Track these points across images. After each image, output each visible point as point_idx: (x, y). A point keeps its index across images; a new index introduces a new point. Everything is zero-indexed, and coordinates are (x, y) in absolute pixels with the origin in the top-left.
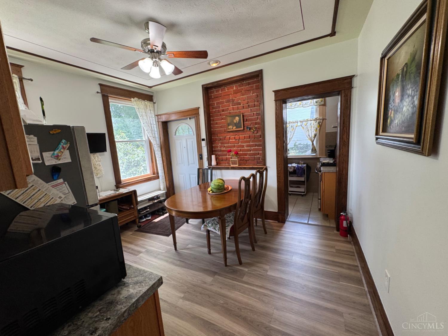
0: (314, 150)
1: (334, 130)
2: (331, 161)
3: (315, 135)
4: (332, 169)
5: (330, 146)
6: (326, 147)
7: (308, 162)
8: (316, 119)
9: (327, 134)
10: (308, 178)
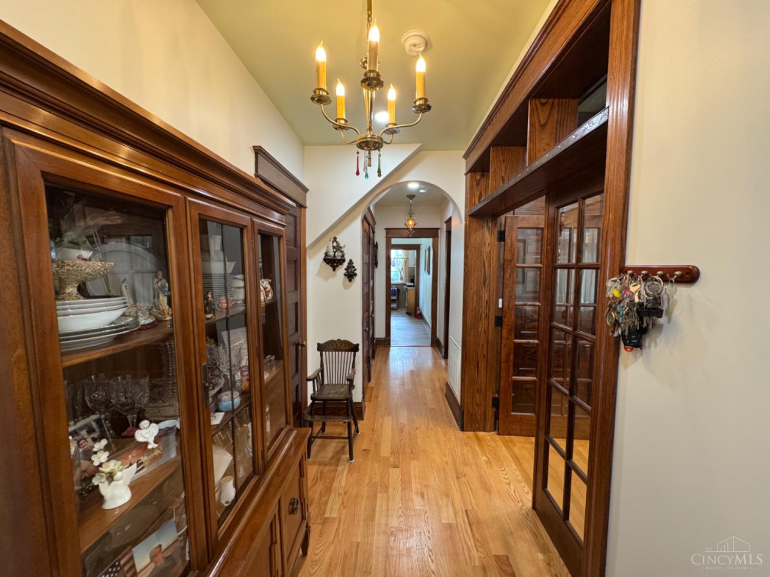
0: (402, 279)
1: (413, 266)
2: (412, 284)
3: (402, 269)
4: (413, 288)
5: (411, 276)
6: (409, 276)
7: (398, 286)
8: (403, 258)
9: (410, 268)
10: (398, 298)
